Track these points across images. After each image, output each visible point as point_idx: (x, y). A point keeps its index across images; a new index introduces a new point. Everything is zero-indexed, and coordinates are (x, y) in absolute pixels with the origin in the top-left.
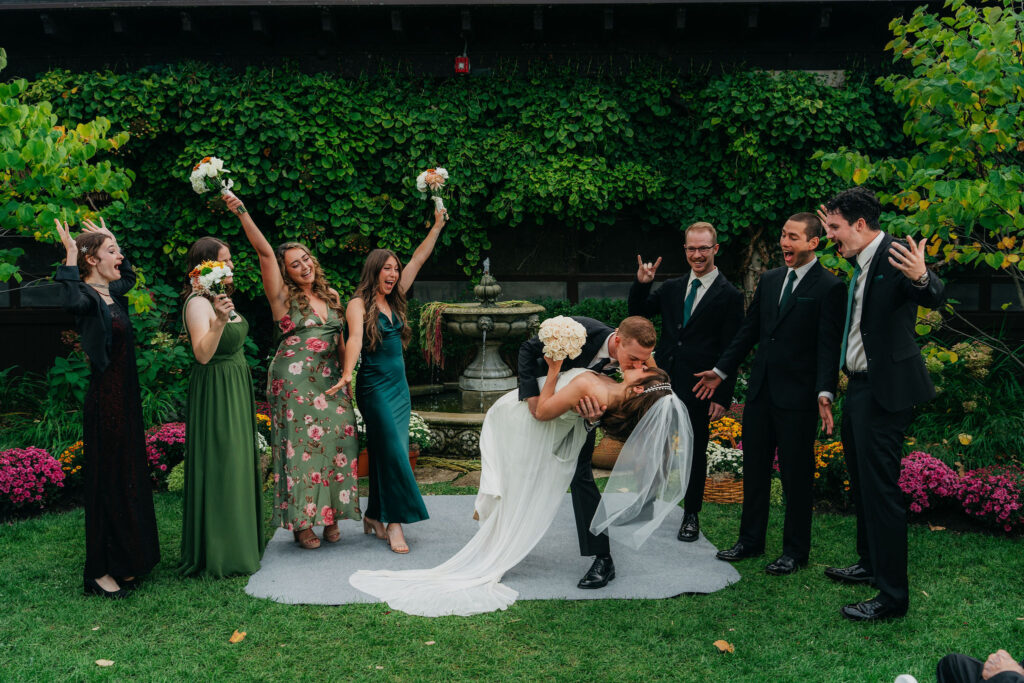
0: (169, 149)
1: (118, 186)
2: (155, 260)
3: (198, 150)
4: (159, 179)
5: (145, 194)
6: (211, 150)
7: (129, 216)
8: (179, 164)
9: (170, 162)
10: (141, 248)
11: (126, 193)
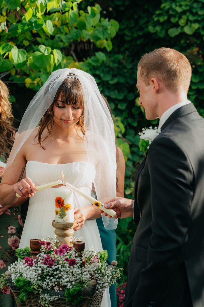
0: (146, 7)
1: (103, 34)
2: (127, 111)
3: (174, 6)
4: (135, 35)
5: (122, 49)
6: (186, 5)
7: (107, 69)
8: (156, 19)
9: (146, 19)
10: (116, 99)
11: (110, 42)
